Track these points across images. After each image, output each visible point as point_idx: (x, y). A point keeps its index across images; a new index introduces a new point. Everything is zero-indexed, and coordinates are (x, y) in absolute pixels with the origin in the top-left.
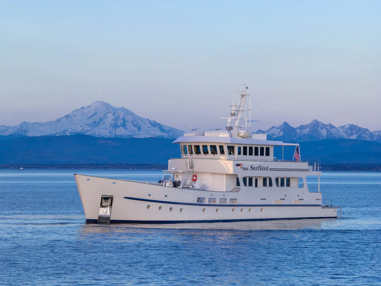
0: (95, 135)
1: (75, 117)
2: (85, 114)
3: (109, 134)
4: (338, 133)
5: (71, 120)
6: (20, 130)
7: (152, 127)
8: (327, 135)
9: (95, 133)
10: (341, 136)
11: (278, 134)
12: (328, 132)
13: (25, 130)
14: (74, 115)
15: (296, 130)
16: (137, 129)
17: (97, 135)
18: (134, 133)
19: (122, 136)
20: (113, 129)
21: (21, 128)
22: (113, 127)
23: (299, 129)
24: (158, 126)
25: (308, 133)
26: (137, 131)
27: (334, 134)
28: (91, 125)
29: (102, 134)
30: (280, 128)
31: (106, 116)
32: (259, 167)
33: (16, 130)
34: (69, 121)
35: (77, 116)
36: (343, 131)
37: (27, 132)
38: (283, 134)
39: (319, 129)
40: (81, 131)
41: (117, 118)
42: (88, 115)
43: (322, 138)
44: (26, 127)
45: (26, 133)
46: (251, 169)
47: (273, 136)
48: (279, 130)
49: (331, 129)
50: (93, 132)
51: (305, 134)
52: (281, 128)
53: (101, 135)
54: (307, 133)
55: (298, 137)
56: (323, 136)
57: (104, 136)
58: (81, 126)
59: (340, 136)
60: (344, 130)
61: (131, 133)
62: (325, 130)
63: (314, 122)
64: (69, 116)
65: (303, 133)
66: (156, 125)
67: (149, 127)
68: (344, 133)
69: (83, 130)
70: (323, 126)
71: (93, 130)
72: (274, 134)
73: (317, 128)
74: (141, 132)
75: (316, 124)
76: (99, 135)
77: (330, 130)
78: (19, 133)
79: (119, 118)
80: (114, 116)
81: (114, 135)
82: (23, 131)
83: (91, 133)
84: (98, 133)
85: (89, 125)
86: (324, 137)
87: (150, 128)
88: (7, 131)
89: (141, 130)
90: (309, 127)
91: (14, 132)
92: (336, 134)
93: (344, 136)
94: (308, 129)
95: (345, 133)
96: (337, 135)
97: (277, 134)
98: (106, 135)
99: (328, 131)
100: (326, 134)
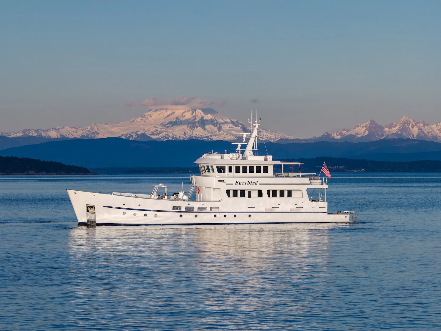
0: (169, 137)
1: (151, 116)
2: (161, 113)
3: (184, 135)
4: (432, 131)
5: (147, 120)
6: (90, 132)
7: (234, 127)
8: (418, 134)
9: (169, 134)
10: (435, 135)
11: (363, 134)
12: (420, 131)
13: (96, 131)
14: (150, 115)
15: (384, 129)
16: (217, 129)
17: (171, 136)
18: (213, 134)
19: (197, 137)
20: (191, 130)
21: (91, 130)
22: (190, 128)
23: (388, 128)
24: (240, 126)
25: (397, 132)
26: (217, 132)
27: (427, 132)
28: (166, 126)
29: (176, 136)
30: (365, 127)
31: (184, 115)
32: (246, 182)
33: (85, 132)
34: (145, 122)
35: (152, 116)
36: (437, 130)
37: (98, 134)
38: (368, 133)
39: (410, 127)
40: (154, 132)
41: (195, 117)
42: (165, 114)
43: (412, 137)
44: (96, 128)
45: (96, 135)
46: (237, 184)
47: (357, 136)
48: (365, 129)
49: (424, 126)
50: (167, 133)
51: (394, 133)
52: (367, 126)
53: (174, 137)
54: (395, 132)
55: (385, 136)
56: (413, 136)
57: (178, 138)
58: (155, 127)
59: (433, 135)
60: (438, 128)
61: (210, 134)
62: (417, 128)
63: (404, 119)
64: (145, 116)
65: (392, 131)
66: (239, 125)
67: (231, 126)
68: (438, 131)
69: (156, 131)
70: (414, 124)
71: (166, 132)
72: (359, 134)
73: (407, 126)
74: (222, 132)
75: (407, 121)
76: (173, 137)
77: (422, 127)
78: (88, 135)
79: (197, 117)
80: (192, 115)
81: (189, 136)
82: (93, 133)
83: (165, 134)
84: (173, 134)
85: (165, 126)
86: (415, 136)
87: (231, 128)
88: (77, 132)
89: (221, 130)
90: (398, 125)
91: (83, 134)
92: (430, 132)
93: (437, 134)
94: (397, 127)
95: (440, 131)
96: (430, 134)
97: (361, 133)
98: (181, 136)
99: (420, 129)
100: (418, 132)
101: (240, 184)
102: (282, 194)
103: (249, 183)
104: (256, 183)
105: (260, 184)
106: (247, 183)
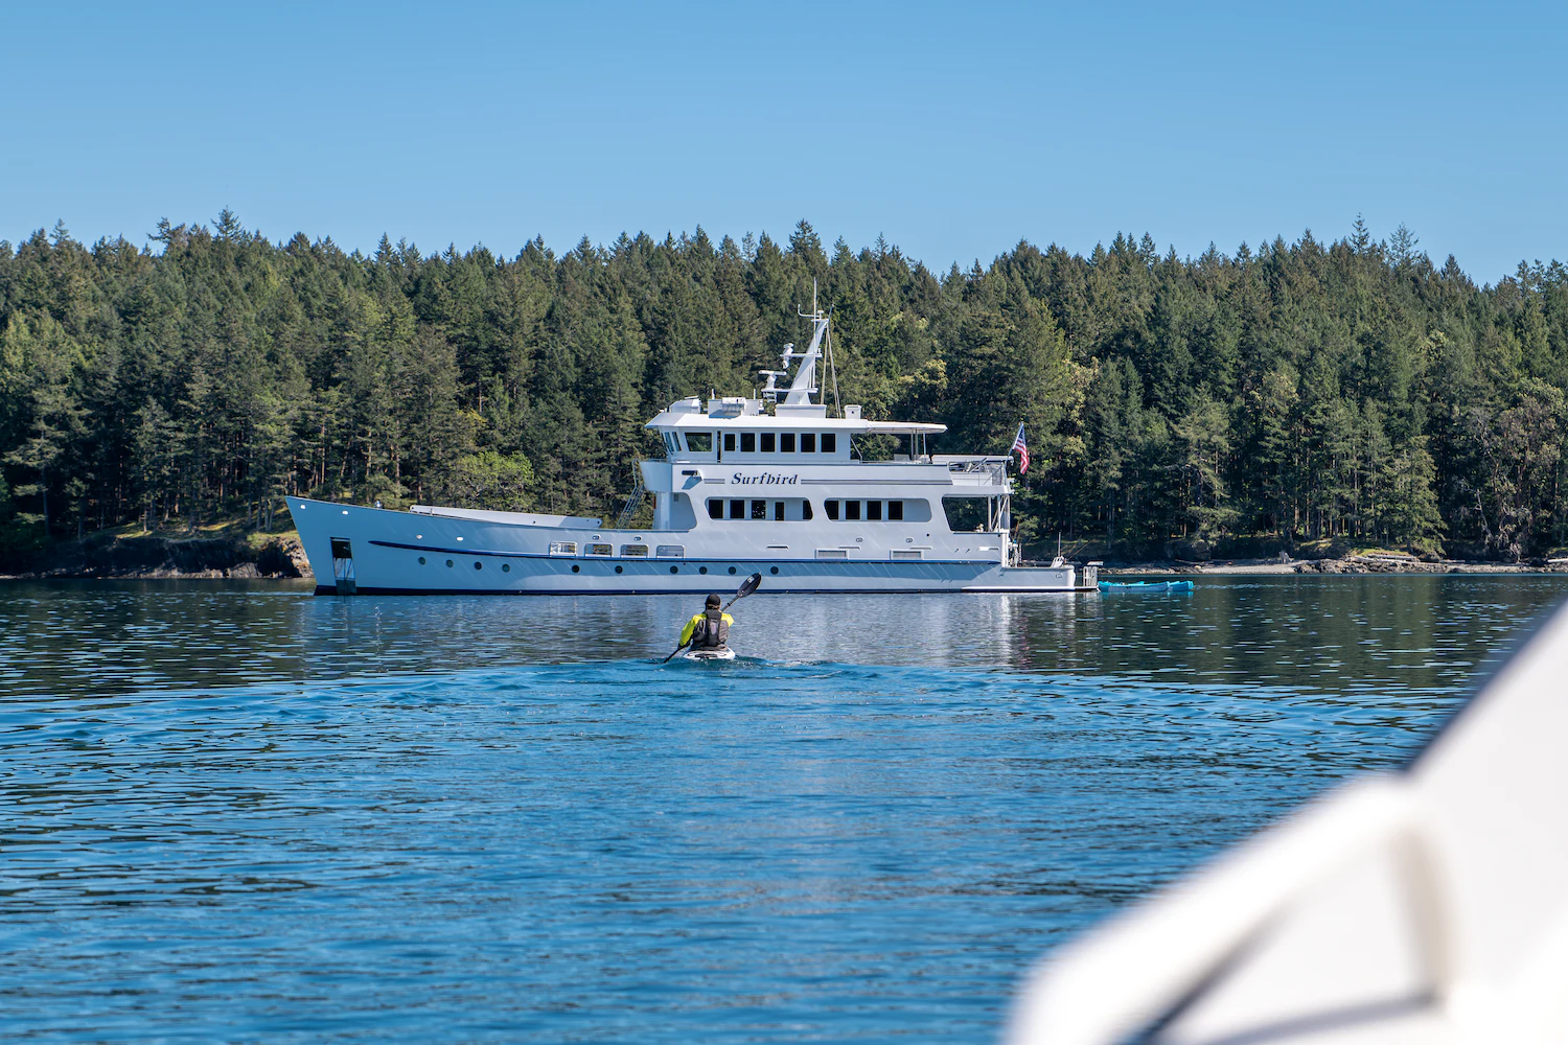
101: (746, 481)
102: (874, 510)
103: (772, 480)
104: (793, 481)
105: (804, 482)
106: (765, 480)
